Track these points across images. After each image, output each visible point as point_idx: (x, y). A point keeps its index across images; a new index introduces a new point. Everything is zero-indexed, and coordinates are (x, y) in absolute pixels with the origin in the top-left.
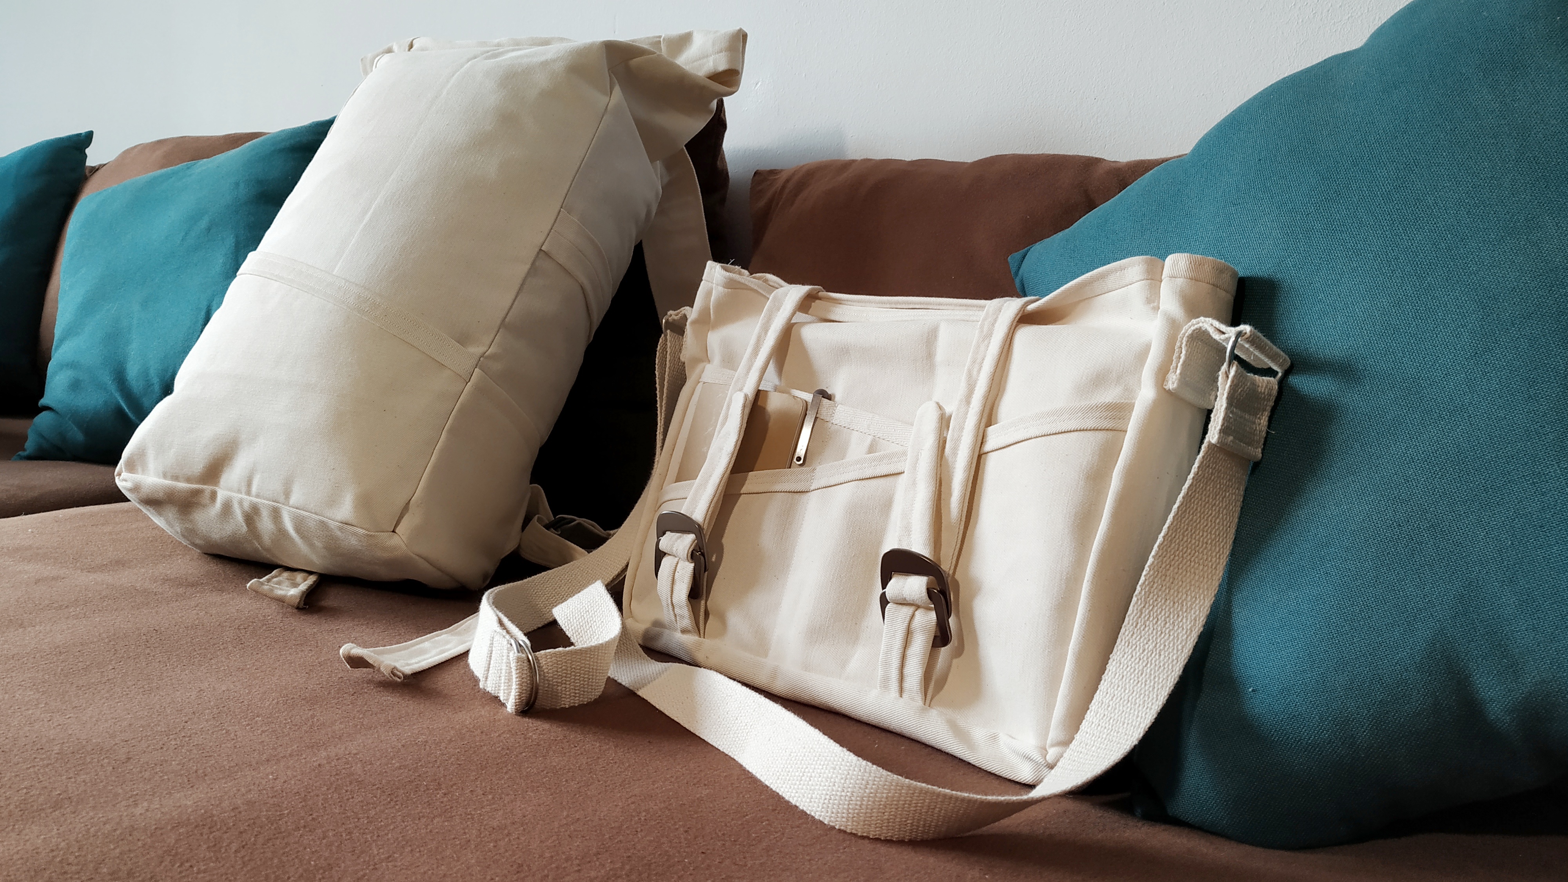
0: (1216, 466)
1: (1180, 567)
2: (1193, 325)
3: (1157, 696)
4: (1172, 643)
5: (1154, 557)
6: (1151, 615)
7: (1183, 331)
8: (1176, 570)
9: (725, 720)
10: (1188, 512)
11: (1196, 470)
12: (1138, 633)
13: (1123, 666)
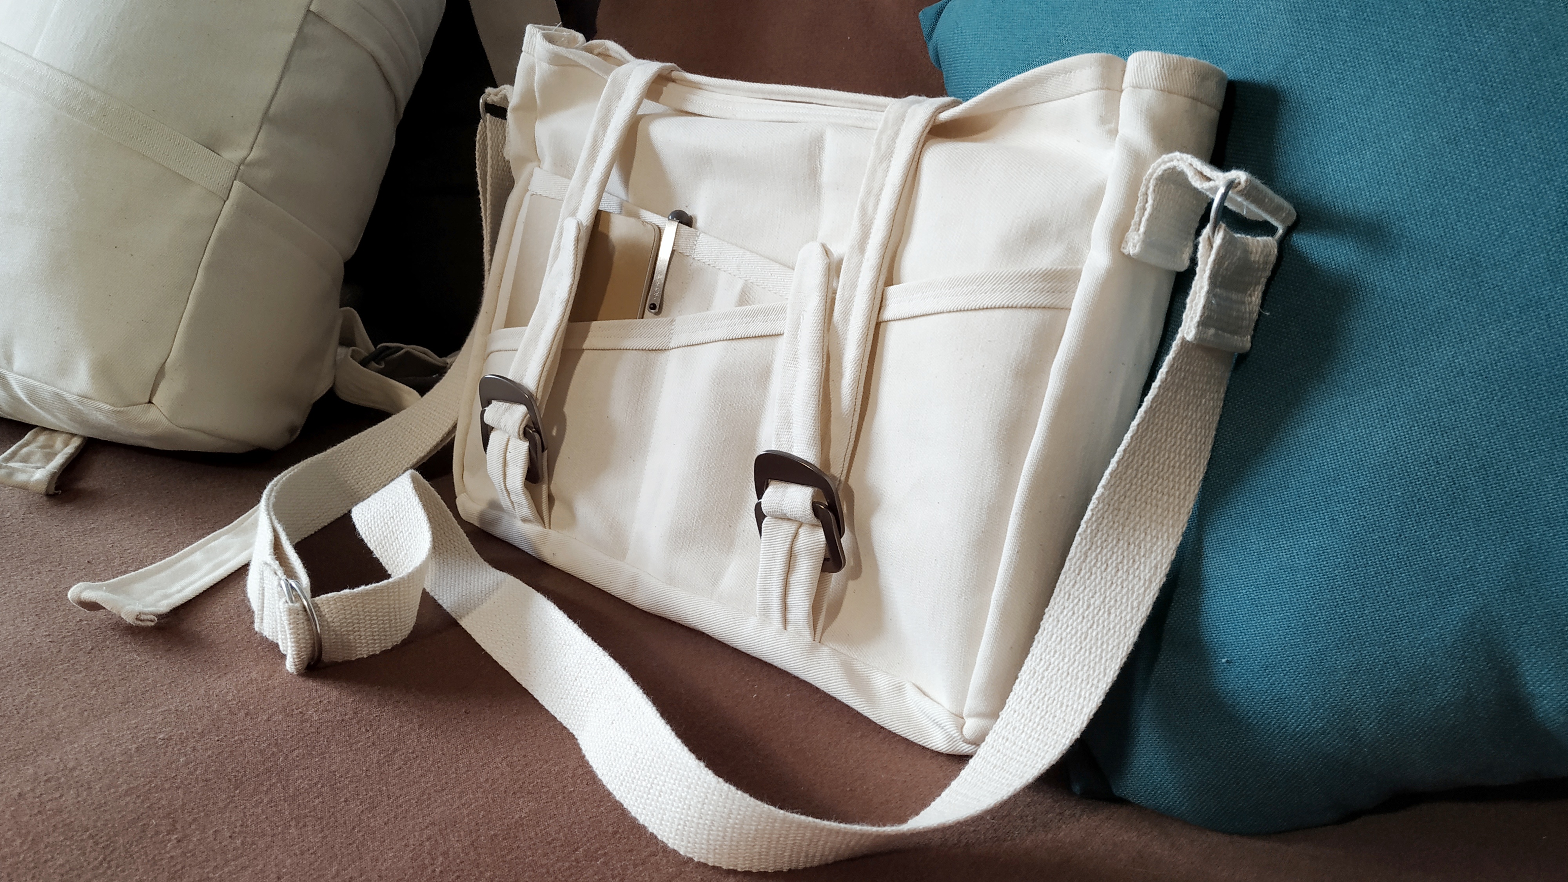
0: (1190, 368)
1: (1138, 498)
2: (1165, 162)
3: (1105, 669)
4: (1126, 597)
5: (1104, 487)
6: (1099, 559)
7: (1150, 171)
8: (1132, 502)
9: (562, 678)
10: (1150, 429)
11: (1164, 376)
12: (1082, 582)
13: (1062, 626)
